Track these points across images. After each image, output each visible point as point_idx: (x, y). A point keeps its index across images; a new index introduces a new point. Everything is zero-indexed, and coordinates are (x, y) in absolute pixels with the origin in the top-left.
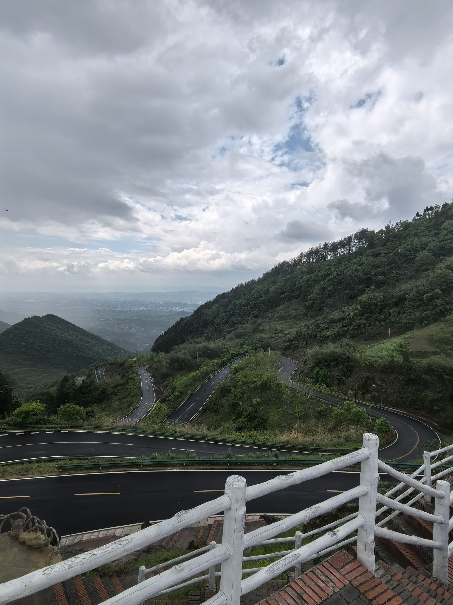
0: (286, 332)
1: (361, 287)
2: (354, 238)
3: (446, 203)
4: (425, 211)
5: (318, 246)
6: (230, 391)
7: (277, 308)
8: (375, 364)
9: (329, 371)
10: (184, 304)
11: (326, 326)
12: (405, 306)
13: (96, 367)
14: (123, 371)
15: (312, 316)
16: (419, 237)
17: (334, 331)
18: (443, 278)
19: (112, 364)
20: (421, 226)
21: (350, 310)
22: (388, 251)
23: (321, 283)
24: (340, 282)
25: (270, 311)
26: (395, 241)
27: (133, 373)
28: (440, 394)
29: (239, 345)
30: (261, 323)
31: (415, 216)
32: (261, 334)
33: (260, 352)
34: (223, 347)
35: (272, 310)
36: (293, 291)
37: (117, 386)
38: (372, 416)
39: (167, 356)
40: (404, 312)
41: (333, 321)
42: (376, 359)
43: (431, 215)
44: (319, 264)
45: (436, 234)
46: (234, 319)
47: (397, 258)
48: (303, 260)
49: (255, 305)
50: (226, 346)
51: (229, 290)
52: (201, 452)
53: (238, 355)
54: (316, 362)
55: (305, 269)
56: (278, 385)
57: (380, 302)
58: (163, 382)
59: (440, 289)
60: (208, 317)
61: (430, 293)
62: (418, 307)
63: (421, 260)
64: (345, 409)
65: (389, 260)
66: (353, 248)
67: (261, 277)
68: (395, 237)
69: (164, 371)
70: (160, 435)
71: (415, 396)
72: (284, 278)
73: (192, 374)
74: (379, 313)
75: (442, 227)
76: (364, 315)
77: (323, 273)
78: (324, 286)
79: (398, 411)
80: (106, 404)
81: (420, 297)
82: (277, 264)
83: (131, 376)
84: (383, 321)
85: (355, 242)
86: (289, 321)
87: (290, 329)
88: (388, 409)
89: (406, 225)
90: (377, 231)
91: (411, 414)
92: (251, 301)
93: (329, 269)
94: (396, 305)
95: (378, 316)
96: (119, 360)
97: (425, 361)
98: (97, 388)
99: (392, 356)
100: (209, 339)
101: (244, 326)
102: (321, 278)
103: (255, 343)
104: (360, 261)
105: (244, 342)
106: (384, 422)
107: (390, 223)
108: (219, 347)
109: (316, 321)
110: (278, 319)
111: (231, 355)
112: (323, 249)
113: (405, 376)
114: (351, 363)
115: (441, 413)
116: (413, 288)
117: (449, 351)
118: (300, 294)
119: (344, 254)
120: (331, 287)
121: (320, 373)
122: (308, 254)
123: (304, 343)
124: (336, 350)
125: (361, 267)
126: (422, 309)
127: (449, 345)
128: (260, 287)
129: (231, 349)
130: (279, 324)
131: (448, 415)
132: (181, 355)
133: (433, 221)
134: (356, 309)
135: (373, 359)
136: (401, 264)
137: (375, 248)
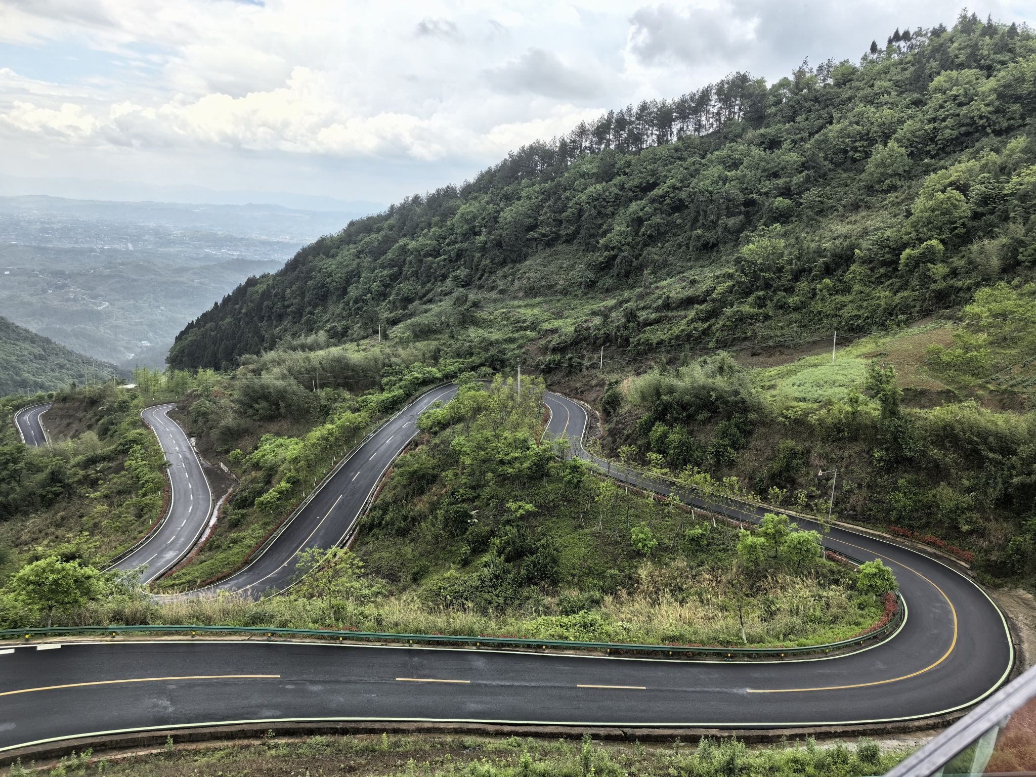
0: (546, 326)
1: (732, 222)
2: (716, 94)
3: (941, 26)
4: (891, 41)
5: (624, 109)
6: (435, 480)
7: (518, 265)
8: (812, 419)
9: (692, 434)
10: (242, 239)
11: (652, 317)
12: (851, 276)
13: (17, 408)
14: (100, 419)
15: (607, 290)
16: (878, 106)
17: (676, 331)
18: (947, 212)
19: (64, 399)
20: (881, 79)
22: (799, 136)
23: (634, 206)
24: (679, 206)
25: (500, 273)
26: (818, 110)
27: (134, 424)
28: (972, 495)
29: (427, 356)
30: (480, 302)
31: (868, 51)
32: (481, 330)
33: (489, 376)
34: (387, 361)
35: (505, 269)
36: (560, 223)
37: (92, 461)
39: (224, 378)
40: (848, 290)
41: (667, 305)
42: (810, 406)
43: (905, 53)
44: (627, 157)
45: (917, 103)
46: (406, 287)
47: (822, 155)
48: (585, 143)
49: (460, 254)
50: (393, 359)
51: (384, 209)
52: (479, 685)
53: (427, 382)
54: (656, 410)
55: (591, 167)
56: (575, 469)
57: (790, 262)
58: (227, 452)
59: (936, 238)
60: (329, 280)
61: (916, 246)
63: (883, 164)
64: (765, 536)
65: (803, 159)
66: (712, 121)
67: (472, 180)
68: (816, 100)
69: (229, 420)
71: (910, 498)
72: (537, 188)
73: (316, 434)
74: (785, 290)
75: (932, 85)
76: (750, 293)
77: (637, 182)
78: (641, 214)
79: (869, 531)
80: (65, 509)
81: (887, 256)
83: (133, 433)
84: (796, 309)
85: (715, 105)
86: (551, 301)
87: (555, 319)
88: (845, 527)
90: (772, 80)
91: (902, 540)
93: (653, 173)
94: (828, 271)
95: (785, 297)
96: (87, 389)
97: (935, 414)
98: (34, 468)
99: (854, 401)
100: (339, 336)
101: (435, 308)
102: (631, 194)
103: (471, 354)
104: (730, 157)
105: (439, 350)
106: (880, 570)
107: (805, 63)
108: (376, 360)
109: (620, 304)
110: (521, 294)
111: (411, 383)
112: (637, 119)
113: (887, 450)
114: (751, 416)
115: (974, 537)
116: (865, 233)
117: (980, 392)
118: (577, 232)
119: (689, 137)
120: (657, 219)
121: (671, 437)
122: (598, 127)
123: (596, 356)
124: (711, 380)
125: (733, 173)
126: (891, 284)
127: (976, 375)
128: (472, 209)
129: (407, 367)
130: (526, 306)
131: (991, 542)
132: (272, 379)
133: (912, 69)
134: (730, 276)
135: (803, 405)
136: (830, 170)
137: (767, 127)
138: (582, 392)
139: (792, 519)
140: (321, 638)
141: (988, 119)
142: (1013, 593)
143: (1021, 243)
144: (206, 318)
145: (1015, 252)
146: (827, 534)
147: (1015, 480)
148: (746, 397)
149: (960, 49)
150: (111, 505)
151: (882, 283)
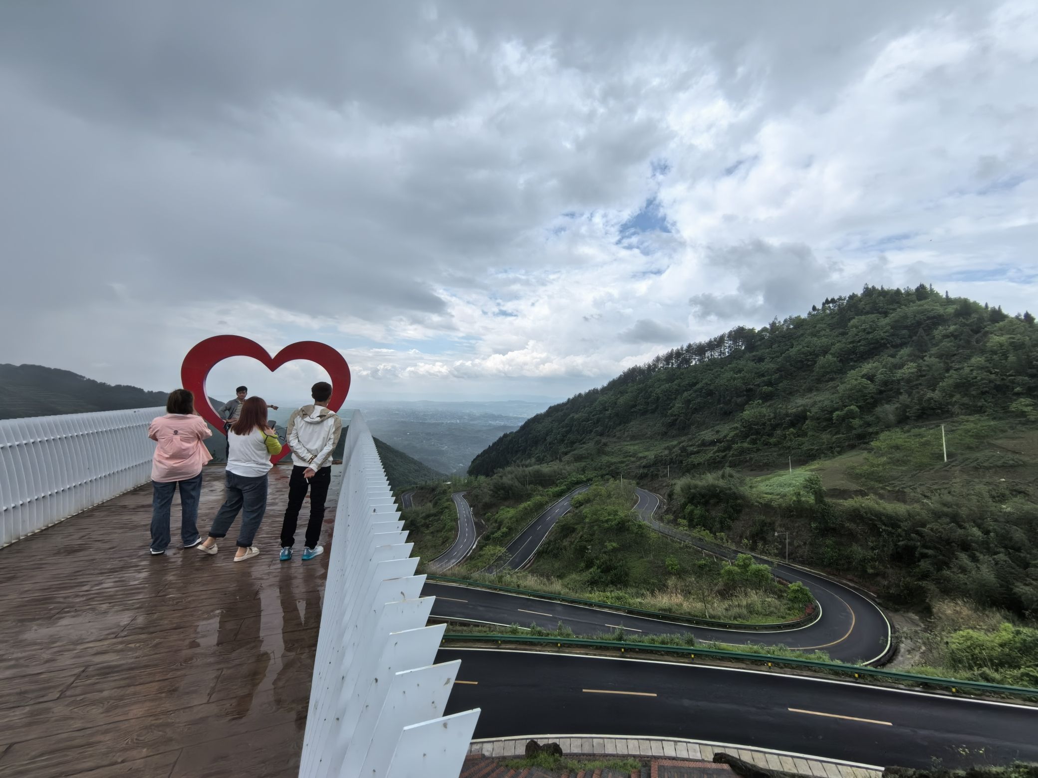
0: (640, 455)
1: (739, 400)
2: (728, 337)
3: (853, 294)
4: (824, 304)
5: (679, 348)
6: (574, 530)
7: (627, 425)
8: (774, 504)
9: (707, 511)
11: (695, 450)
12: (806, 427)
13: (403, 492)
14: (435, 498)
15: (673, 437)
16: (819, 337)
17: (707, 457)
18: (860, 391)
19: (422, 488)
20: (820, 323)
21: (727, 430)
22: (774, 355)
23: (686, 394)
24: (710, 393)
25: (618, 428)
26: (784, 342)
27: (448, 500)
28: (875, 551)
29: (579, 470)
30: (607, 443)
31: (811, 310)
32: (607, 457)
33: (608, 480)
34: (560, 472)
35: (621, 427)
36: (647, 403)
37: (428, 516)
38: (777, 577)
39: (488, 480)
40: (805, 434)
41: (704, 444)
42: (774, 497)
43: (833, 309)
44: (682, 370)
45: (842, 334)
46: (573, 437)
47: (788, 364)
48: (660, 365)
49: (598, 420)
50: (563, 471)
51: (564, 400)
52: (556, 618)
53: (578, 483)
54: (688, 498)
55: (663, 377)
56: (640, 526)
57: (770, 420)
58: (485, 514)
59: (855, 405)
60: (539, 434)
61: (842, 410)
62: (824, 429)
63: (823, 367)
64: (738, 566)
65: (778, 367)
66: (727, 350)
67: (605, 385)
68: (783, 337)
69: (487, 499)
70: (500, 590)
71: (836, 552)
72: (636, 387)
73: (522, 506)
74: (768, 435)
75: (850, 324)
76: (747, 437)
77: (687, 382)
78: (689, 398)
79: (812, 571)
81: (827, 416)
82: (626, 370)
83: (447, 504)
84: (775, 445)
85: (728, 343)
86: (644, 442)
87: (645, 451)
88: (797, 568)
89: (799, 323)
90: (758, 328)
91: (832, 577)
92: (593, 416)
93: (695, 377)
94: (792, 424)
95: (768, 439)
96: (430, 483)
97: (849, 503)
99: (798, 494)
100: (540, 461)
101: (585, 446)
102: (684, 388)
103: (601, 469)
104: (736, 367)
105: (586, 467)
106: (801, 588)
107: (776, 319)
108: (555, 472)
109: (680, 443)
110: (628, 439)
111: (571, 482)
112: (687, 352)
113: (820, 523)
114: (739, 501)
115: (879, 579)
116: (815, 403)
117: (881, 491)
118: (657, 408)
119: (715, 359)
120: (699, 400)
121: (696, 512)
122: (666, 357)
123: (665, 470)
124: (717, 482)
125: (739, 375)
126: (830, 431)
127: (880, 482)
128: (604, 398)
129: (569, 475)
130: (631, 445)
131: (890, 582)
132: (507, 480)
133: (837, 317)
134: (736, 428)
135: (770, 496)
136: (795, 372)
137: (757, 351)
138: (658, 489)
139: (754, 557)
140: (490, 588)
141: (887, 340)
142: (906, 615)
143: (907, 406)
144: (485, 452)
145: (905, 411)
146: (776, 567)
147: (901, 543)
148: (736, 491)
149: (865, 305)
150: (433, 537)
151: (826, 430)
